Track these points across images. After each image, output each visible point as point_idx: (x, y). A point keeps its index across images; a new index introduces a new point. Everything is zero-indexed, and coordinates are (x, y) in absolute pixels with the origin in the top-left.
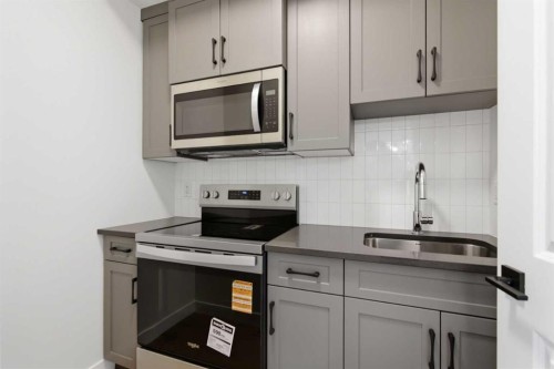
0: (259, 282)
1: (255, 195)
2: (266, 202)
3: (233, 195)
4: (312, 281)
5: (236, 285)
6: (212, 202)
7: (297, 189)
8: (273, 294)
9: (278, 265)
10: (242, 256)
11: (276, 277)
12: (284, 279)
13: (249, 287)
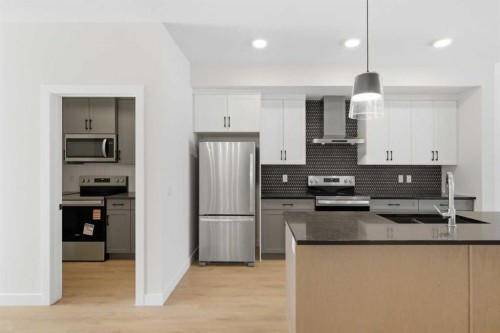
0: (103, 210)
1: (108, 180)
2: (112, 183)
3: (97, 180)
4: (121, 207)
5: (95, 211)
6: (86, 184)
7: (127, 178)
8: (108, 213)
9: (110, 203)
10: (97, 201)
11: (110, 207)
12: (112, 207)
13: (99, 211)
